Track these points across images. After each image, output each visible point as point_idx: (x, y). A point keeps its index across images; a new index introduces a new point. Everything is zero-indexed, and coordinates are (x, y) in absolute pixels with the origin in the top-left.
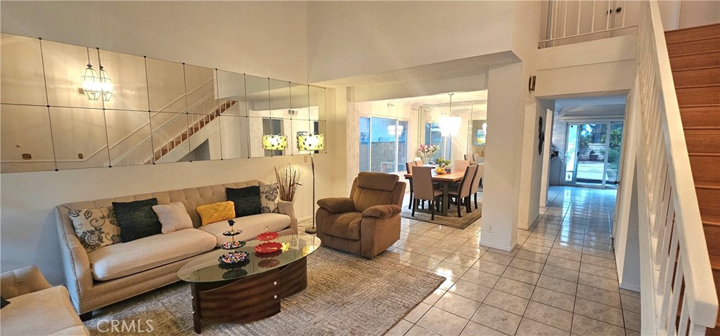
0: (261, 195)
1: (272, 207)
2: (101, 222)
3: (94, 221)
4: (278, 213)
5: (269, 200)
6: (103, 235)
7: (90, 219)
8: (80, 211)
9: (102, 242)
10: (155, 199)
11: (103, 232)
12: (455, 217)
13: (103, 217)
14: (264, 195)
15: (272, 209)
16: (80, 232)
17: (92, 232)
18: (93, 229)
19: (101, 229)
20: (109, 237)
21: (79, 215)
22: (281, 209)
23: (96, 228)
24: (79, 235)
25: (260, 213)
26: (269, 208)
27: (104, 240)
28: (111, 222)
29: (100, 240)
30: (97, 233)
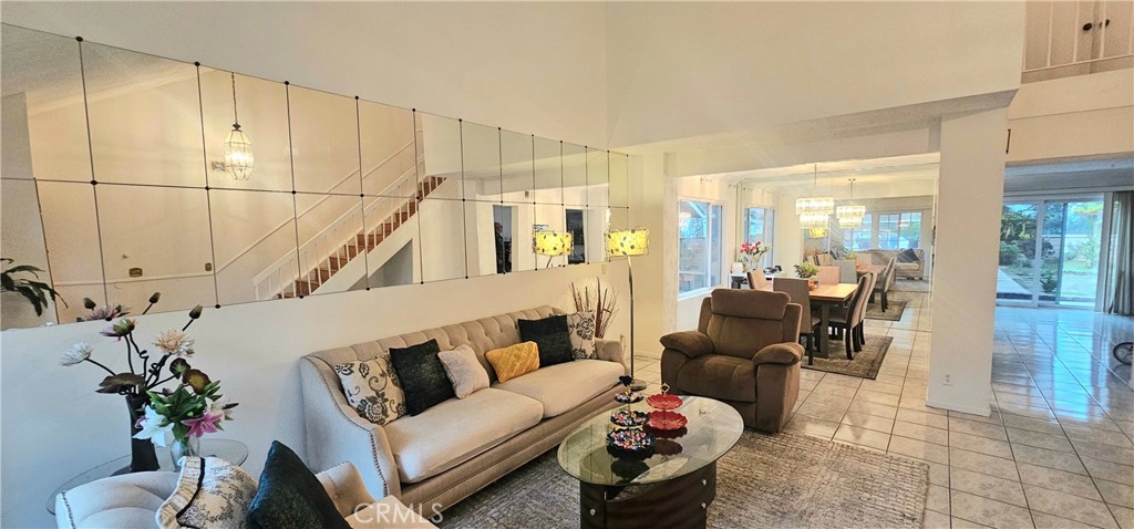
0: (571, 329)
1: (590, 350)
2: (382, 381)
3: (374, 380)
4: (598, 359)
5: (584, 337)
6: (387, 404)
7: (368, 377)
8: (352, 365)
9: (387, 416)
10: (434, 341)
11: (387, 400)
12: (842, 358)
13: (383, 375)
14: (575, 330)
15: (589, 352)
16: (356, 400)
17: (374, 400)
18: (374, 394)
19: (383, 394)
20: (394, 407)
21: (352, 372)
22: (600, 352)
23: (377, 393)
24: (356, 405)
25: (573, 360)
26: (584, 351)
27: (389, 412)
28: (393, 381)
29: (385, 412)
30: (379, 400)
